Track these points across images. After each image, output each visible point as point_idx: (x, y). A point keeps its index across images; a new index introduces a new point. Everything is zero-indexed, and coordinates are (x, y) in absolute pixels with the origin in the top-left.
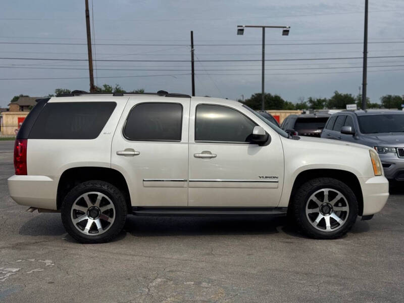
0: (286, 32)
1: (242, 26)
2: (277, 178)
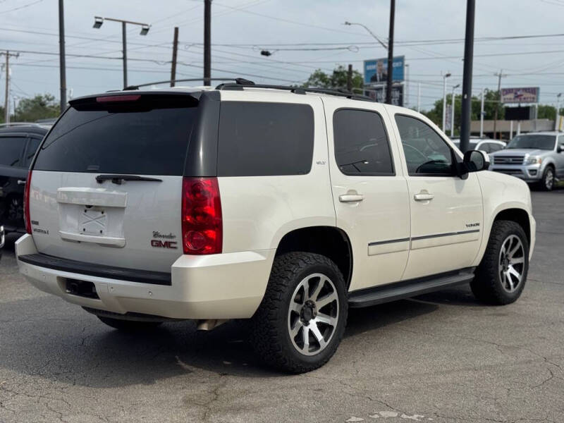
0: (145, 31)
1: (100, 18)
2: (478, 224)
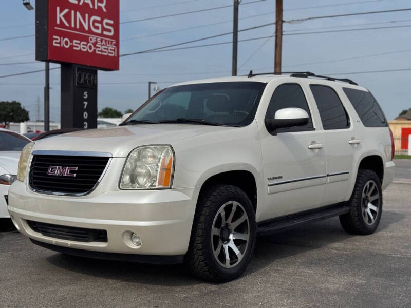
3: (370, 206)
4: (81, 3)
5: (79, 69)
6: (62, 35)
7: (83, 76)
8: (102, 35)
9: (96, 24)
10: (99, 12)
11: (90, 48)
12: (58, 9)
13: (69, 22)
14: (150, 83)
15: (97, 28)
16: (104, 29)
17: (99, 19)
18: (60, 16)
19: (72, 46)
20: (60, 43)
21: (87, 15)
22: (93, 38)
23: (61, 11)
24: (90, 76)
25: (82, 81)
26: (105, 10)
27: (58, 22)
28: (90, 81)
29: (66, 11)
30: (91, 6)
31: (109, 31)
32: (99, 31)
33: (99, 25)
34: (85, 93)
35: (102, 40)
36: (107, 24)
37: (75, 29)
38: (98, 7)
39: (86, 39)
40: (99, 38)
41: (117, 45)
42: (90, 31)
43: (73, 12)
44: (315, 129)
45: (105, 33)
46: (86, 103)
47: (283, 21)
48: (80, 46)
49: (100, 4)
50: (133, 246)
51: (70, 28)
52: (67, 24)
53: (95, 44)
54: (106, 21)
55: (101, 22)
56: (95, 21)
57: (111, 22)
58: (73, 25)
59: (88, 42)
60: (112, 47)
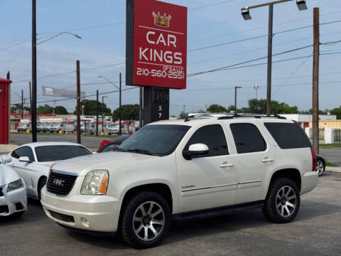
3: (287, 203)
4: (157, 43)
5: (155, 90)
6: (143, 67)
7: (158, 95)
8: (173, 64)
9: (169, 57)
10: (171, 48)
11: (164, 74)
12: (141, 49)
13: (149, 57)
14: (236, 88)
15: (169, 59)
16: (174, 60)
17: (171, 53)
18: (142, 53)
19: (150, 74)
20: (142, 73)
21: (162, 51)
22: (166, 67)
23: (142, 51)
24: (163, 95)
25: (157, 98)
26: (175, 46)
27: (141, 58)
28: (163, 98)
29: (146, 49)
30: (165, 44)
31: (179, 60)
32: (171, 62)
33: (171, 57)
34: (160, 107)
35: (173, 68)
36: (177, 56)
37: (153, 62)
38: (170, 44)
39: (161, 68)
40: (171, 67)
41: (185, 70)
42: (164, 62)
43: (151, 50)
44: (228, 154)
45: (175, 62)
46: (160, 114)
47: (319, 44)
48: (156, 74)
49: (171, 42)
50: (86, 225)
51: (149, 61)
52: (147, 59)
53: (167, 71)
54: (176, 53)
55: (172, 55)
56: (167, 55)
57: (180, 54)
58: (151, 59)
59: (162, 70)
60: (180, 72)
